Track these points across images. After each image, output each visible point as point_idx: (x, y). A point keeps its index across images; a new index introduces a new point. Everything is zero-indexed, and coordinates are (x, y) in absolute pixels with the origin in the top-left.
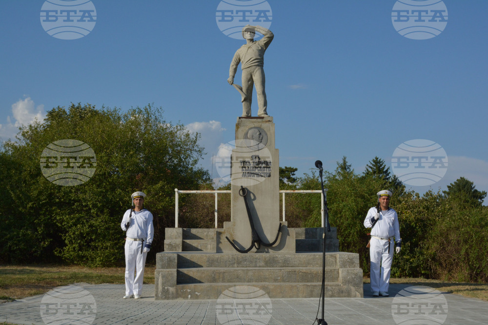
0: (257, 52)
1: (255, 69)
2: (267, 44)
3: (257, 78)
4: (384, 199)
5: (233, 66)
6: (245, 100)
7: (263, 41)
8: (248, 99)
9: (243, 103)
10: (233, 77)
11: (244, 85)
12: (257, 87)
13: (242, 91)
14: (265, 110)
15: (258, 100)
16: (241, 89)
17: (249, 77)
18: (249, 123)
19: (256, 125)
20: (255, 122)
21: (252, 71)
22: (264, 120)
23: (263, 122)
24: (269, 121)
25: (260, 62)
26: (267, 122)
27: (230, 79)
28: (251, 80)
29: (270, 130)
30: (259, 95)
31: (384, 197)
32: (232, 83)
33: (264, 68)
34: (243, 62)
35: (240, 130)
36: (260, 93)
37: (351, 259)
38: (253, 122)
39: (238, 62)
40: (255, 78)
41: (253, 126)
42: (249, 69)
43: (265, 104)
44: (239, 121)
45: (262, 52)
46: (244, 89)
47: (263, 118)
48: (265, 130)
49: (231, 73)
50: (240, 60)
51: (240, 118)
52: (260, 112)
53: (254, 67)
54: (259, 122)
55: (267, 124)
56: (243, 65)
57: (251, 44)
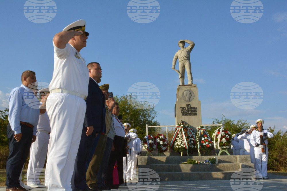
0: (187, 53)
1: (186, 61)
2: (191, 49)
3: (187, 66)
4: (260, 124)
5: (174, 61)
6: (181, 77)
7: (189, 47)
8: (183, 77)
9: (180, 79)
10: (175, 66)
11: (180, 69)
12: (187, 70)
13: (180, 73)
14: (192, 82)
15: (188, 77)
16: (179, 72)
17: (183, 65)
18: (184, 88)
19: (188, 89)
20: (187, 87)
21: (184, 62)
22: (192, 86)
23: (191, 87)
24: (195, 87)
25: (188, 58)
26: (193, 87)
27: (173, 67)
28: (184, 67)
29: (195, 91)
30: (188, 74)
31: (259, 123)
32: (174, 69)
33: (190, 60)
34: (179, 58)
35: (180, 91)
36: (189, 73)
37: (246, 158)
38: (186, 87)
39: (177, 59)
40: (186, 66)
41: (186, 89)
42: (183, 61)
43: (192, 79)
44: (179, 87)
45: (189, 52)
46: (180, 72)
47: (191, 85)
48: (193, 91)
49: (173, 64)
50: (178, 58)
51: (179, 85)
52: (189, 83)
53: (185, 60)
54: (189, 87)
55: (194, 88)
56: (179, 60)
57: (183, 49)
